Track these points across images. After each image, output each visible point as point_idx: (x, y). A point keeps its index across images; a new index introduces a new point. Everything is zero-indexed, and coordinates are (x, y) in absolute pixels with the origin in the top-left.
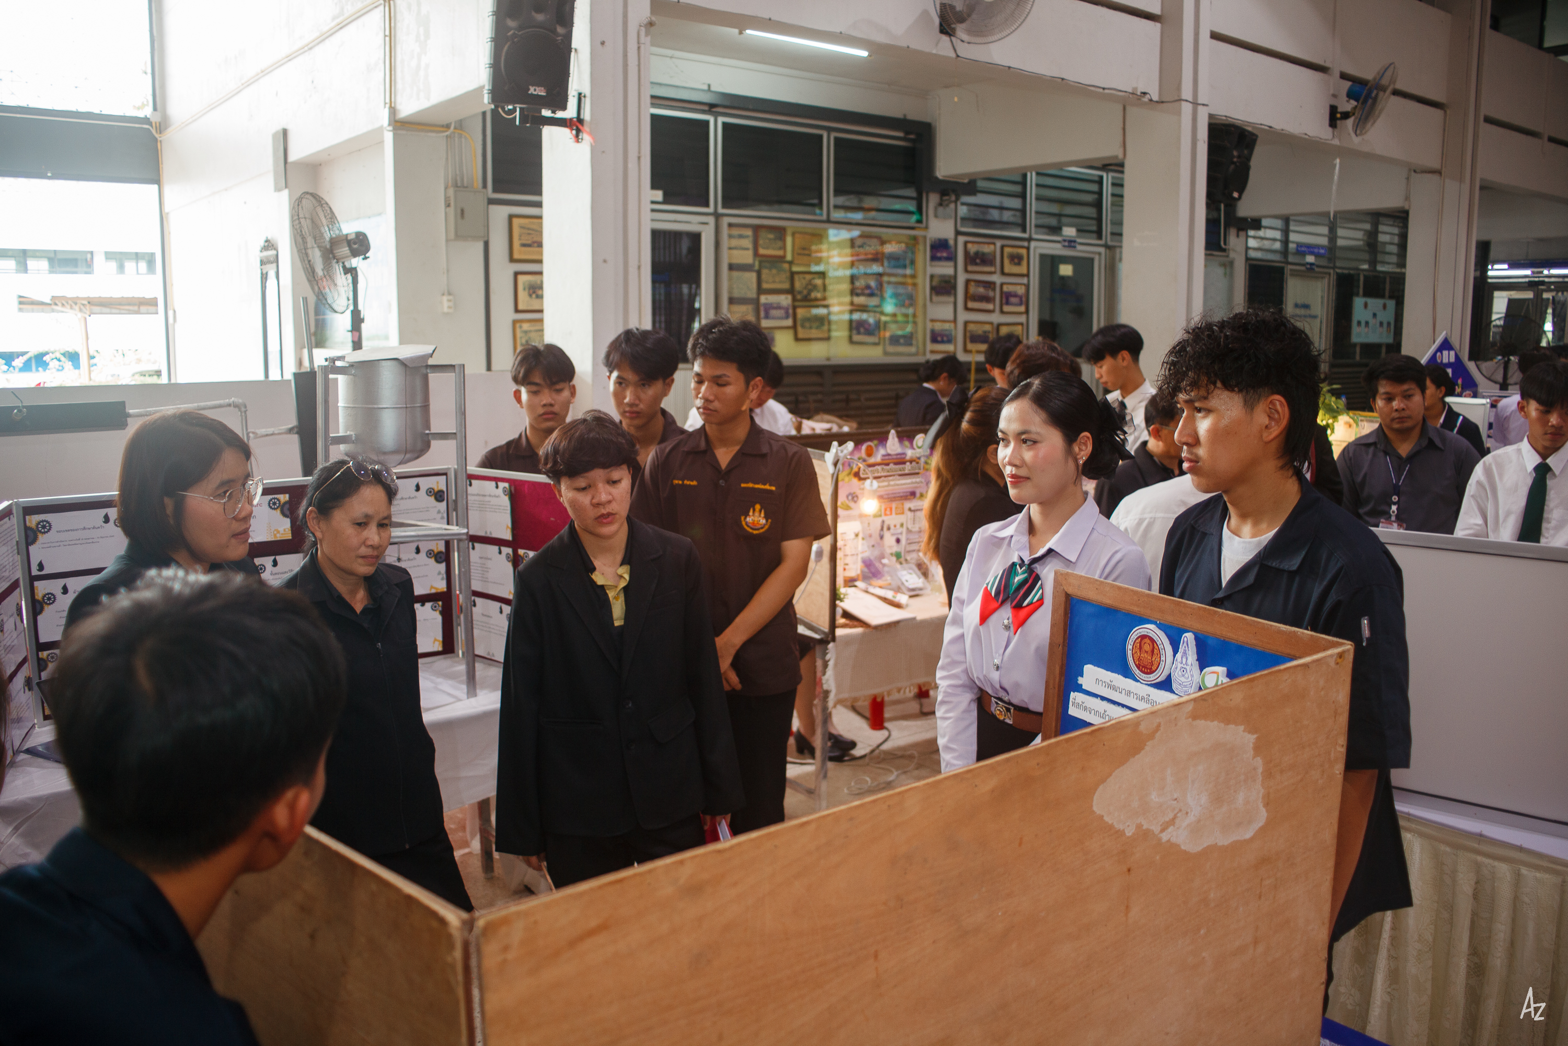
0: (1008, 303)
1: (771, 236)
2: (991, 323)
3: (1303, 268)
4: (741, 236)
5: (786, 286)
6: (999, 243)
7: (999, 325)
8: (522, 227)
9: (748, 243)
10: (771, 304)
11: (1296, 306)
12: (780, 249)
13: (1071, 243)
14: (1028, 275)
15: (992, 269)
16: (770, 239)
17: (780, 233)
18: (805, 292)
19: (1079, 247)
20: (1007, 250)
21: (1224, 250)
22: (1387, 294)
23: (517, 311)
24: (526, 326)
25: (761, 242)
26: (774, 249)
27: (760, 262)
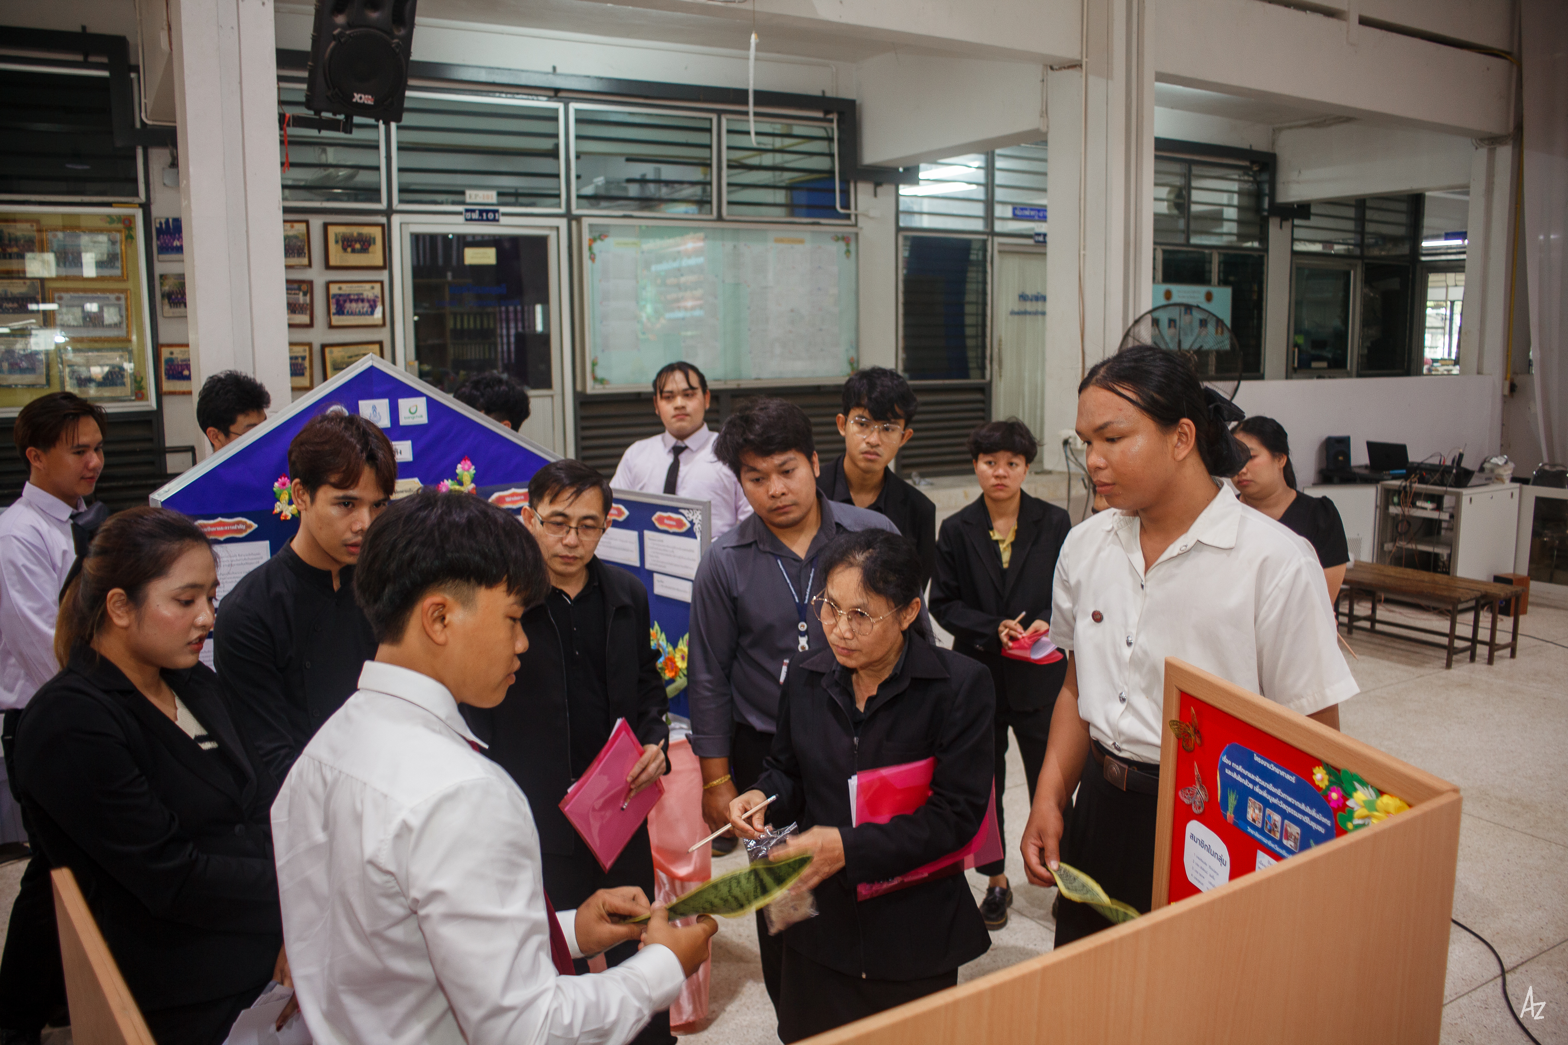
0: (340, 311)
2: (310, 345)
3: (1031, 241)
6: (316, 223)
7: (324, 347)
11: (1023, 297)
13: (486, 214)
14: (387, 264)
15: (305, 261)
19: (503, 220)
20: (332, 230)
21: (848, 217)
22: (1215, 278)
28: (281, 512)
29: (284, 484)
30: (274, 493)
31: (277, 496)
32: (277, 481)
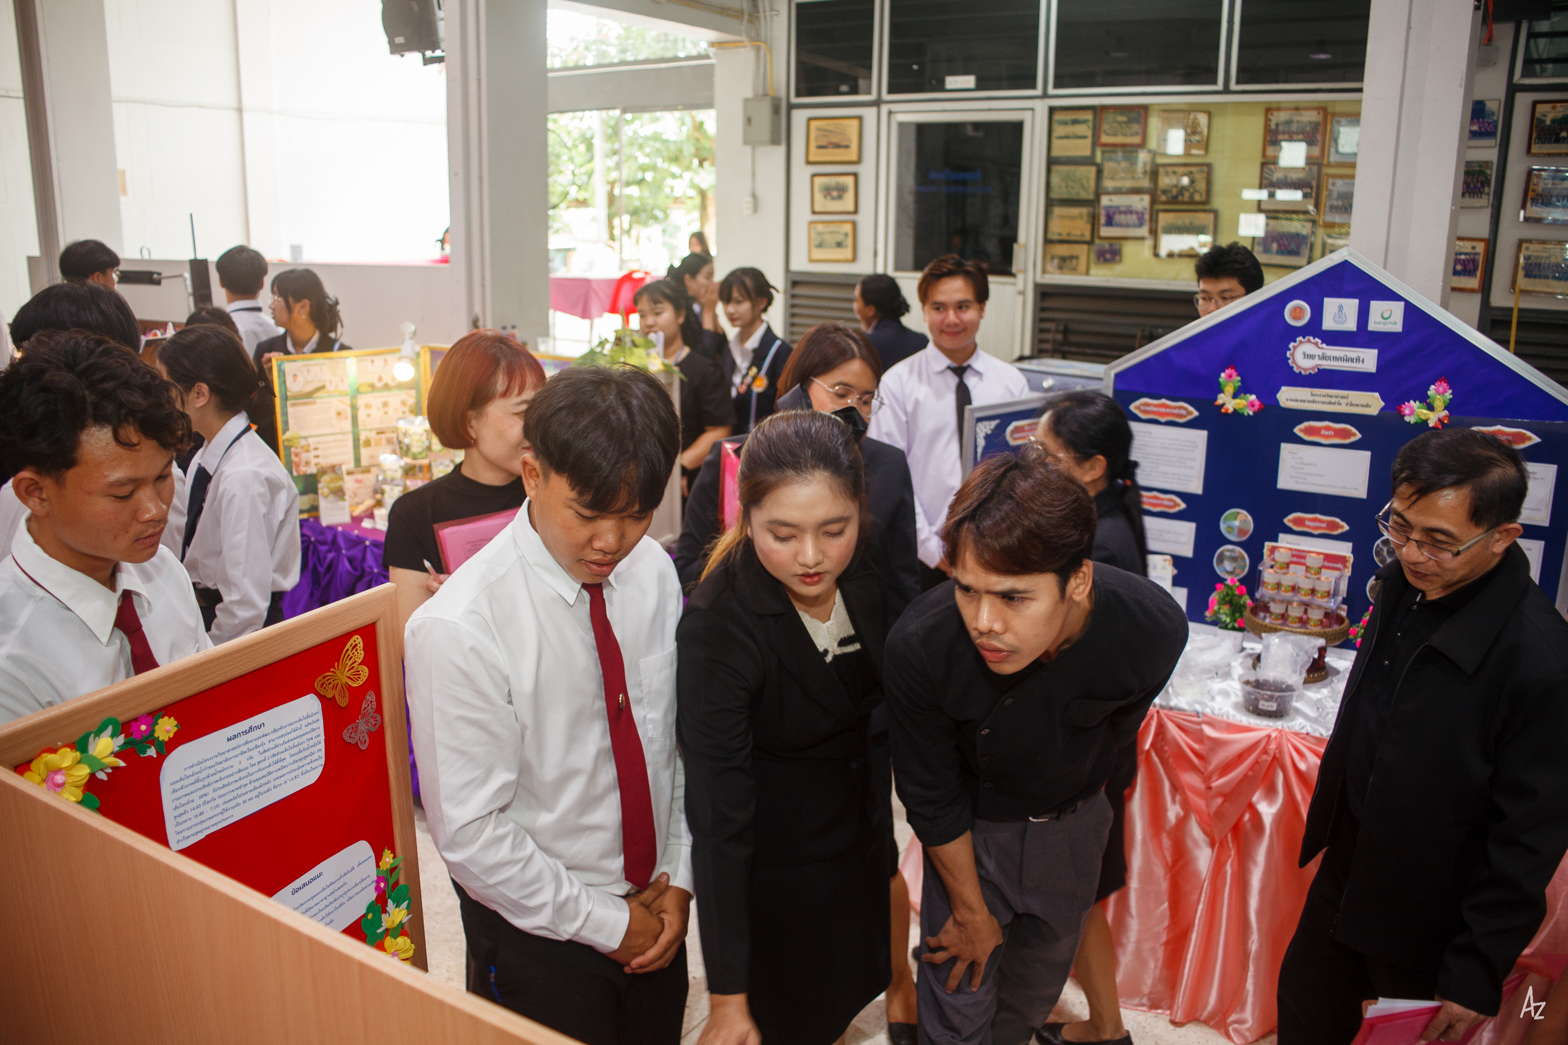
1: (1122, 118)
4: (1075, 122)
5: (1146, 183)
8: (819, 129)
9: (1085, 130)
10: (1118, 207)
12: (1137, 134)
16: (1120, 123)
17: (1139, 114)
18: (1175, 192)
23: (814, 212)
24: (820, 228)
25: (1105, 127)
26: (1125, 135)
27: (1103, 153)
28: (1223, 405)
29: (1230, 376)
30: (1219, 384)
31: (1222, 387)
32: (1224, 371)
